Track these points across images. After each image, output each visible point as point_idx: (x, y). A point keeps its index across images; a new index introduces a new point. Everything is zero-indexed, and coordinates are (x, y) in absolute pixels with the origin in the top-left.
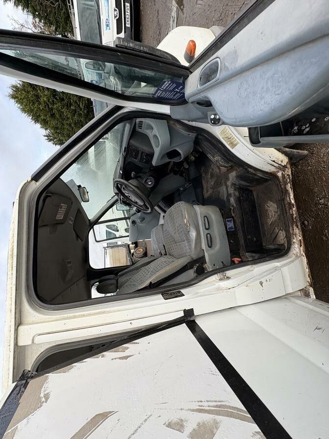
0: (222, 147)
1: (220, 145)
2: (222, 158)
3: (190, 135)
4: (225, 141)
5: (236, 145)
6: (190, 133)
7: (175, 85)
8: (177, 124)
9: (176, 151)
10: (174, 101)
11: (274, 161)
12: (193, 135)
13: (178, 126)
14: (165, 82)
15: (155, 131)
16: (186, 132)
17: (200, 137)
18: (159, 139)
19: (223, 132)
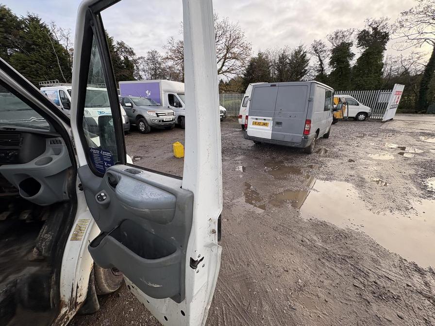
0: (67, 230)
1: (68, 227)
2: (51, 241)
3: (65, 194)
4: (75, 229)
5: (77, 240)
6: (67, 192)
7: (109, 160)
8: (71, 177)
9: (40, 186)
10: (93, 166)
11: (78, 287)
12: (66, 197)
13: (70, 179)
14: (110, 152)
15: (56, 158)
16: (66, 188)
17: (66, 205)
18: (49, 164)
19: (83, 221)
